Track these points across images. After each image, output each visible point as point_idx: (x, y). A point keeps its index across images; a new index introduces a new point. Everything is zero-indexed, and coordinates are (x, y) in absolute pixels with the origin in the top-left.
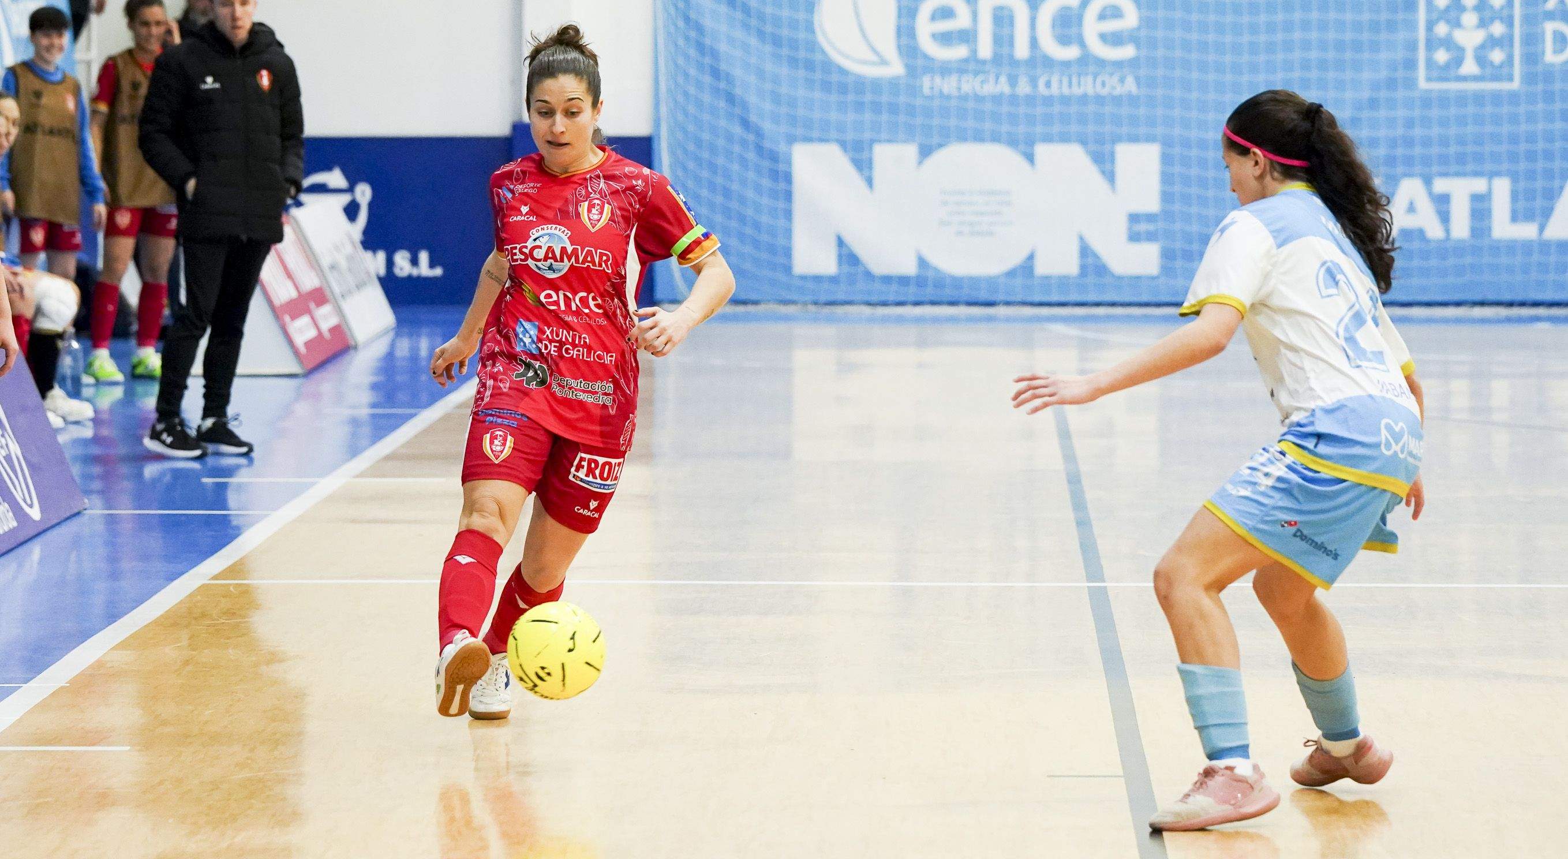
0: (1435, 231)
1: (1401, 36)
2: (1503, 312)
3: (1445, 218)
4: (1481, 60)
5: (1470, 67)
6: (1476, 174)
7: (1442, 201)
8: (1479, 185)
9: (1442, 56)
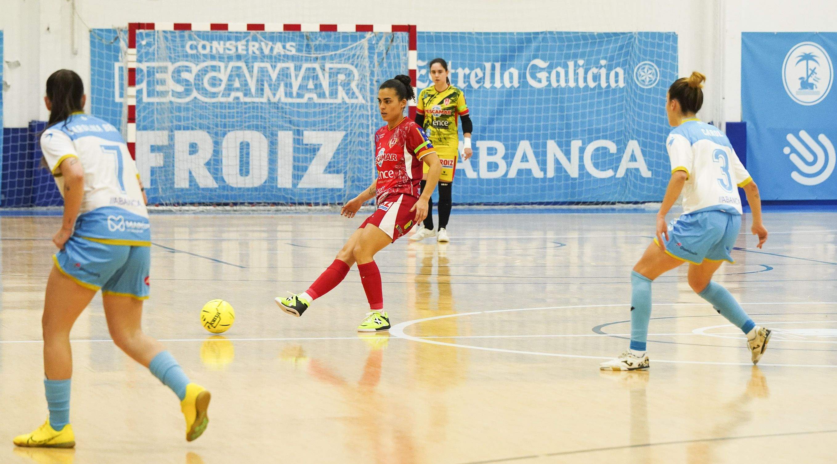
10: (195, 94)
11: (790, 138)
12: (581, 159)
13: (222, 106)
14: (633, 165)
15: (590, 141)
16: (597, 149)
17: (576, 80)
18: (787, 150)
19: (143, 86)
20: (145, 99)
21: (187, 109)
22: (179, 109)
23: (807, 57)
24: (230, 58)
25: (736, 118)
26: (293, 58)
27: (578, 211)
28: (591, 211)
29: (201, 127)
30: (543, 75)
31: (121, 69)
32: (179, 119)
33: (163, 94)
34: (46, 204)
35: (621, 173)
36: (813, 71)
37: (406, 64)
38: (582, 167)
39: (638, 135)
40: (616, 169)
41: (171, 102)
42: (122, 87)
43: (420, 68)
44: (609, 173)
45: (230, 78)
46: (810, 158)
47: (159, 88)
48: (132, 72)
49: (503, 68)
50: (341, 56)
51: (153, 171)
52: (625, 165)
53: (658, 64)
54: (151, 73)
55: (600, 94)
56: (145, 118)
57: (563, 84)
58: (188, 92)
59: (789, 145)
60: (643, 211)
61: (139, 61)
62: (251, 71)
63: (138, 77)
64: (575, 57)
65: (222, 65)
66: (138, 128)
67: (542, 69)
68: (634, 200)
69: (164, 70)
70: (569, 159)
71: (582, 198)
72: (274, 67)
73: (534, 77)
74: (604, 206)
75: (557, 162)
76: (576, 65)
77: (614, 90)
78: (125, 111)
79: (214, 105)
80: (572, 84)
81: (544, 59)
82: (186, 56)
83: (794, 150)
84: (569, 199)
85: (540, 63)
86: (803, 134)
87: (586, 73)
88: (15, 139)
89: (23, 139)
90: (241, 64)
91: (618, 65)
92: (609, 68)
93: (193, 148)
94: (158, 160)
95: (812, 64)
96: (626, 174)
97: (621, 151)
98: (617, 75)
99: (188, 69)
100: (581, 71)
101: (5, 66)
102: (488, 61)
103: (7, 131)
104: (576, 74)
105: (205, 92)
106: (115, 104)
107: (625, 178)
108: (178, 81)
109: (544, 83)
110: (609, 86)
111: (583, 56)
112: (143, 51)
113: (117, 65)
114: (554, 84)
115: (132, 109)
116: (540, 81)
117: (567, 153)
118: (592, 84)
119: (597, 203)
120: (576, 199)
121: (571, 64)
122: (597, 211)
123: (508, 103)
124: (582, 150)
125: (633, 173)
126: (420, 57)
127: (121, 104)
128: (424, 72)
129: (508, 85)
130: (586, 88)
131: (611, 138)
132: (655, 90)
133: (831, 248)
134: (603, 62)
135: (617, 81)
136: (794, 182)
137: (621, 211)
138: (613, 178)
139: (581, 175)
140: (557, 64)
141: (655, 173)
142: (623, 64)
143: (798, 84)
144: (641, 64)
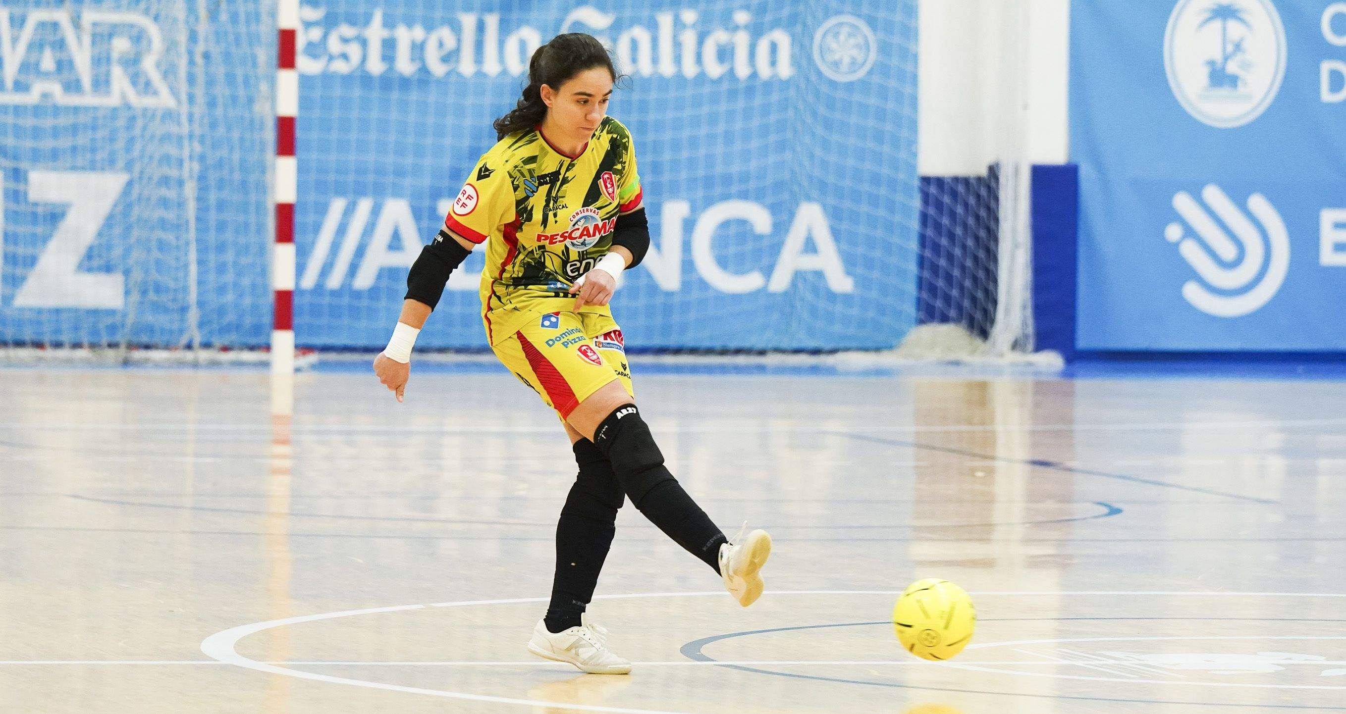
11: (1183, 203)
12: (687, 246)
14: (809, 263)
15: (709, 202)
16: (726, 224)
17: (678, 59)
18: (1173, 232)
23: (1226, 14)
25: (1055, 155)
27: (678, 369)
28: (709, 370)
35: (780, 281)
36: (1238, 47)
37: (273, 14)
38: (688, 265)
39: (821, 191)
40: (768, 272)
43: (308, 25)
44: (751, 282)
46: (1228, 251)
52: (790, 260)
53: (872, 22)
55: (732, 94)
57: (645, 67)
59: (1178, 218)
60: (831, 371)
64: (676, 2)
68: (812, 344)
71: (689, 340)
74: (741, 360)
76: (678, 25)
77: (768, 86)
80: (667, 68)
81: (601, 6)
83: (1190, 232)
84: (657, 341)
85: (591, 17)
86: (1213, 195)
87: (701, 41)
91: (776, 24)
92: (756, 31)
95: (1234, 29)
96: (794, 284)
97: (781, 228)
98: (774, 47)
100: (689, 38)
102: (467, 9)
104: (677, 45)
107: (788, 296)
110: (754, 75)
118: (714, 70)
119: (724, 352)
120: (673, 341)
121: (665, 20)
124: (689, 225)
125: (810, 283)
128: (316, 34)
129: (515, 68)
130: (701, 78)
131: (758, 196)
132: (864, 85)
133: (1277, 464)
134: (742, 17)
135: (773, 63)
136: (1189, 307)
137: (781, 370)
138: (760, 293)
139: (686, 285)
140: (635, 21)
141: (862, 282)
142: (790, 23)
143: (1203, 75)
144: (832, 21)
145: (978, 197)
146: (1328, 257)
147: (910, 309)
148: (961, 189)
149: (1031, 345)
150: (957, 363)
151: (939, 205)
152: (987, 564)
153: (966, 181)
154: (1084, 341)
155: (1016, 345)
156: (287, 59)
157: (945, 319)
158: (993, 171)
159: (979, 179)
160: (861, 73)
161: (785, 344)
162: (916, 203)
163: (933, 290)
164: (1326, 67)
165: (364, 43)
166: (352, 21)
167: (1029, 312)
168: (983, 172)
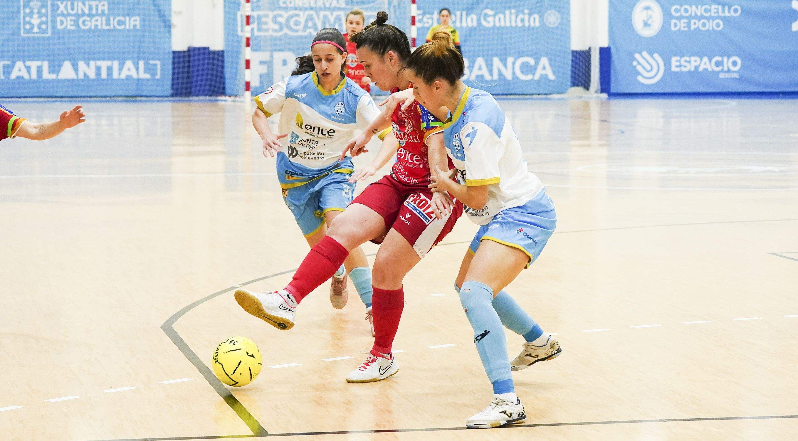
0: (26, 76)
1: (16, 21)
2: (46, 99)
3: (29, 72)
4: (39, 27)
5: (36, 30)
6: (38, 60)
7: (28, 69)
8: (39, 63)
9: (28, 27)
10: (285, 30)
11: (637, 56)
12: (513, 68)
13: (301, 37)
14: (544, 72)
15: (519, 57)
16: (523, 63)
17: (511, 22)
18: (635, 63)
19: (254, 25)
20: (256, 33)
21: (281, 39)
22: (276, 39)
23: (647, 8)
24: (306, 9)
25: (605, 45)
26: (343, 9)
27: (511, 99)
28: (519, 99)
29: (290, 50)
30: (490, 19)
31: (242, 16)
32: (276, 45)
33: (266, 30)
34: (197, 95)
35: (537, 77)
36: (651, 17)
37: (410, 12)
38: (514, 73)
39: (547, 54)
40: (534, 74)
41: (271, 36)
42: (242, 26)
43: (419, 15)
44: (529, 77)
45: (306, 21)
46: (648, 67)
47: (264, 27)
48: (248, 17)
49: (468, 15)
50: (372, 8)
51: (261, 76)
52: (539, 72)
53: (559, 12)
54: (259, 18)
55: (524, 30)
56: (256, 45)
57: (503, 24)
58: (281, 29)
59: (635, 59)
60: (549, 99)
61: (253, 10)
62: (318, 16)
63: (251, 20)
64: (510, 8)
65: (301, 13)
66: (252, 50)
67: (490, 16)
68: (546, 92)
69: (267, 16)
70: (506, 68)
71: (513, 92)
72: (332, 14)
73: (485, 19)
74: (527, 97)
75: (499, 71)
76: (511, 13)
77: (533, 29)
78: (244, 42)
79: (297, 37)
80: (508, 24)
81: (492, 9)
82: (280, 8)
83: (639, 63)
84: (506, 92)
85: (489, 12)
86: (645, 54)
87: (517, 17)
88: (179, 57)
89: (184, 57)
90: (313, 13)
91: (535, 13)
92: (530, 15)
93: (285, 63)
94: (264, 69)
95: (650, 12)
96: (540, 78)
97: (537, 64)
98: (534, 19)
99: (281, 16)
100: (513, 17)
101: (173, 14)
102: (458, 10)
103: (174, 52)
104: (510, 18)
105: (291, 29)
106: (238, 36)
107: (539, 81)
108: (276, 22)
109: (491, 25)
110: (530, 26)
111: (515, 7)
112: (255, 4)
113: (239, 14)
114: (498, 25)
115: (248, 40)
116: (489, 22)
117: (505, 65)
118: (520, 24)
119: (523, 94)
120: (510, 92)
121: (507, 12)
122: (523, 99)
123: (470, 35)
124: (514, 63)
125: (544, 77)
126: (419, 8)
127: (241, 37)
128: (420, 17)
129: (470, 25)
130: (517, 26)
131: (531, 56)
132: (557, 28)
133: (661, 120)
134: (526, 11)
135: (534, 23)
136: (639, 82)
137: (537, 99)
138: (532, 80)
139: (513, 78)
140: (499, 13)
141: (558, 77)
142: (539, 13)
143: (642, 24)
144: (549, 12)
145: (586, 55)
146: (674, 69)
147: (569, 83)
148: (581, 53)
149: (599, 92)
150: (581, 97)
151: (576, 57)
152: (589, 146)
153: (583, 51)
154: (613, 90)
155: (596, 92)
156: (413, 23)
157: (578, 86)
158: (590, 49)
159: (586, 51)
160: (556, 25)
161: (539, 92)
162: (570, 57)
163: (575, 78)
164: (673, 21)
165: (432, 19)
166: (429, 13)
167: (599, 84)
168: (587, 49)
